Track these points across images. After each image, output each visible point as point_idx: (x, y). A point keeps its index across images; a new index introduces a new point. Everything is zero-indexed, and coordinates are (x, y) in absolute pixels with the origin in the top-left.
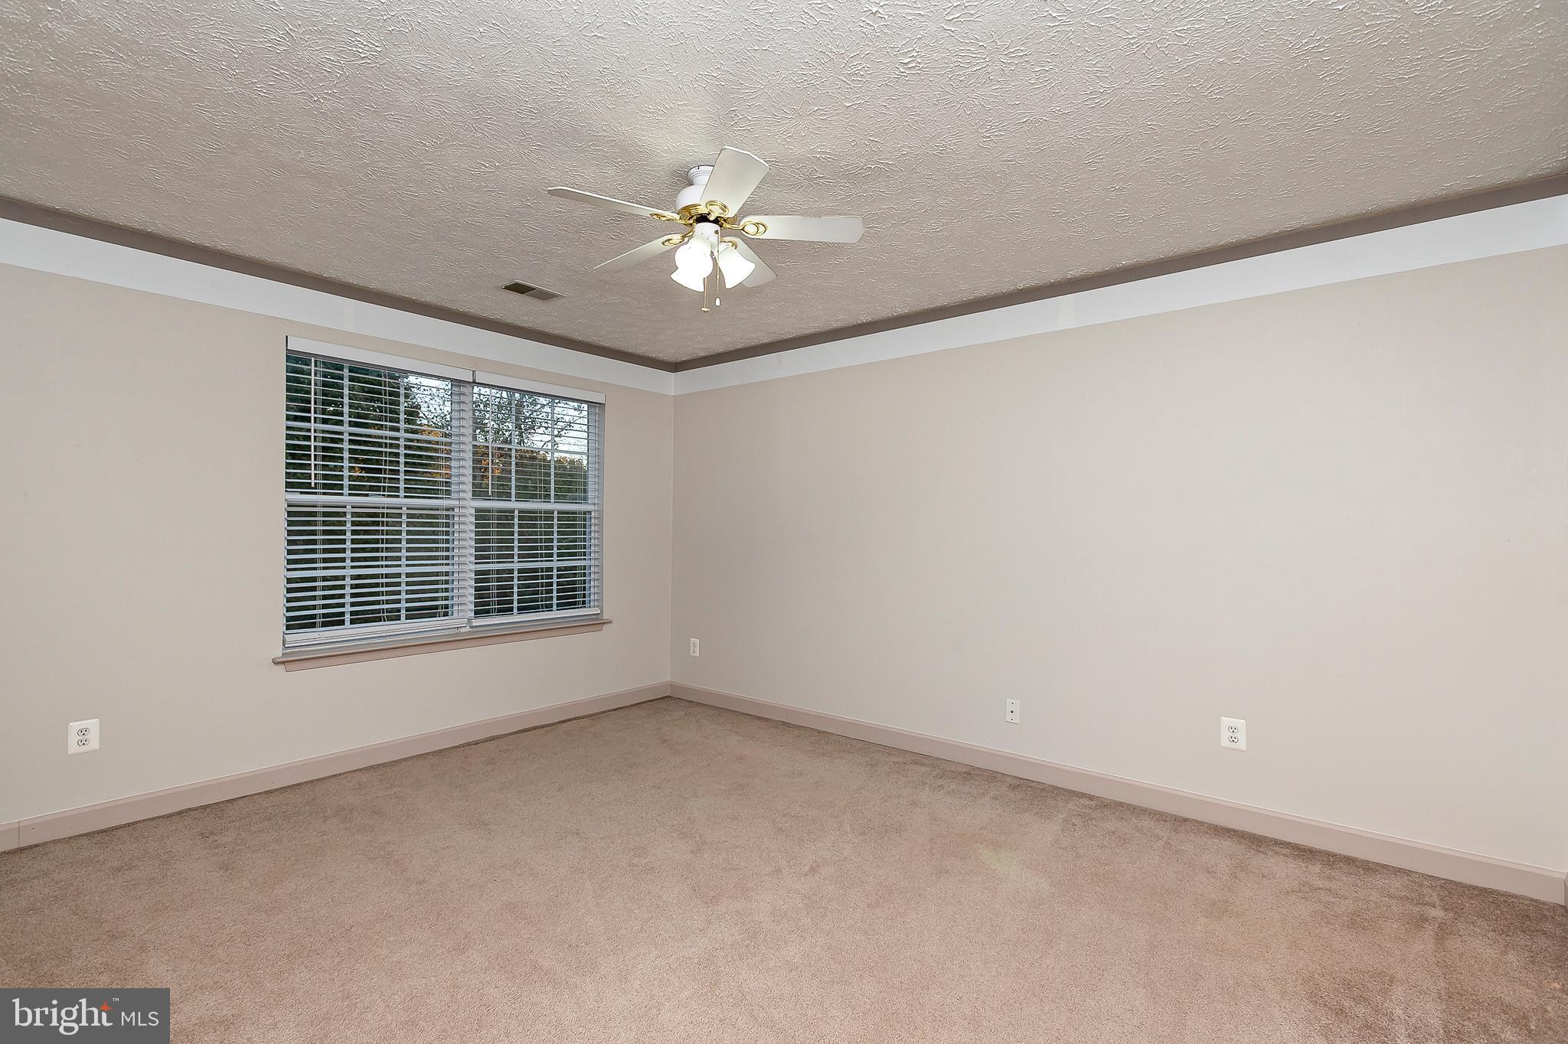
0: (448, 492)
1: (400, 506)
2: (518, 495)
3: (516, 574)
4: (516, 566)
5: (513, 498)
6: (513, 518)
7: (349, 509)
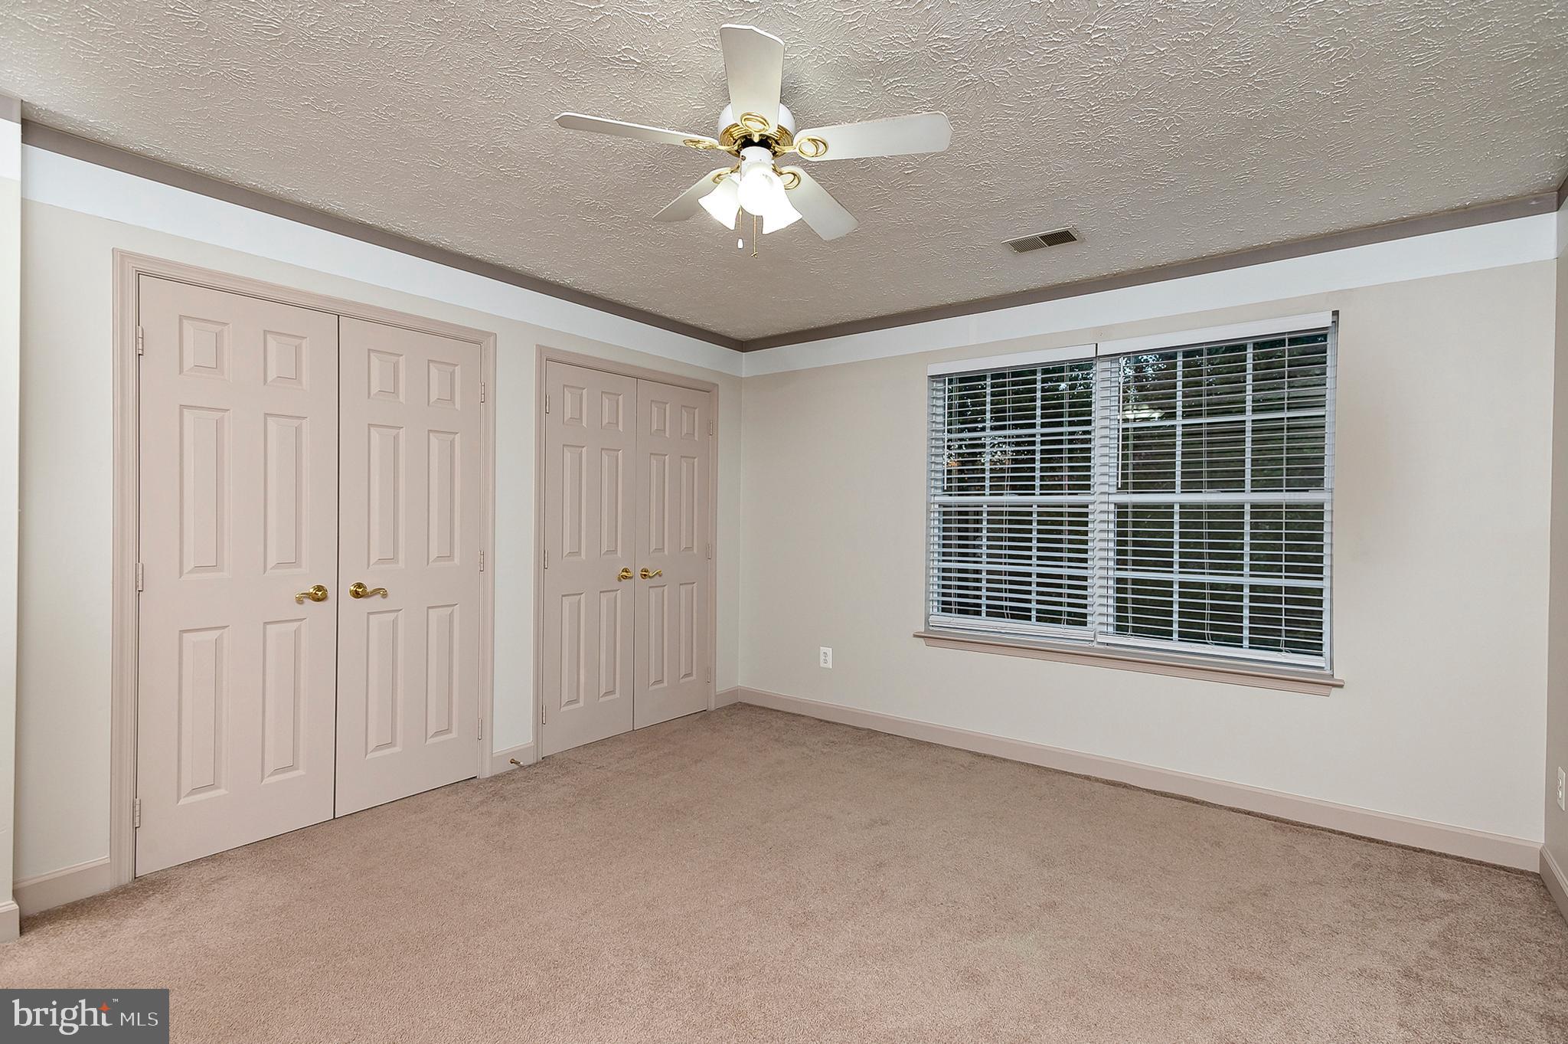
0: (1088, 487)
1: (1031, 504)
2: (1184, 485)
3: (1176, 587)
4: (1176, 577)
5: (1178, 489)
6: (1171, 515)
7: (985, 508)
